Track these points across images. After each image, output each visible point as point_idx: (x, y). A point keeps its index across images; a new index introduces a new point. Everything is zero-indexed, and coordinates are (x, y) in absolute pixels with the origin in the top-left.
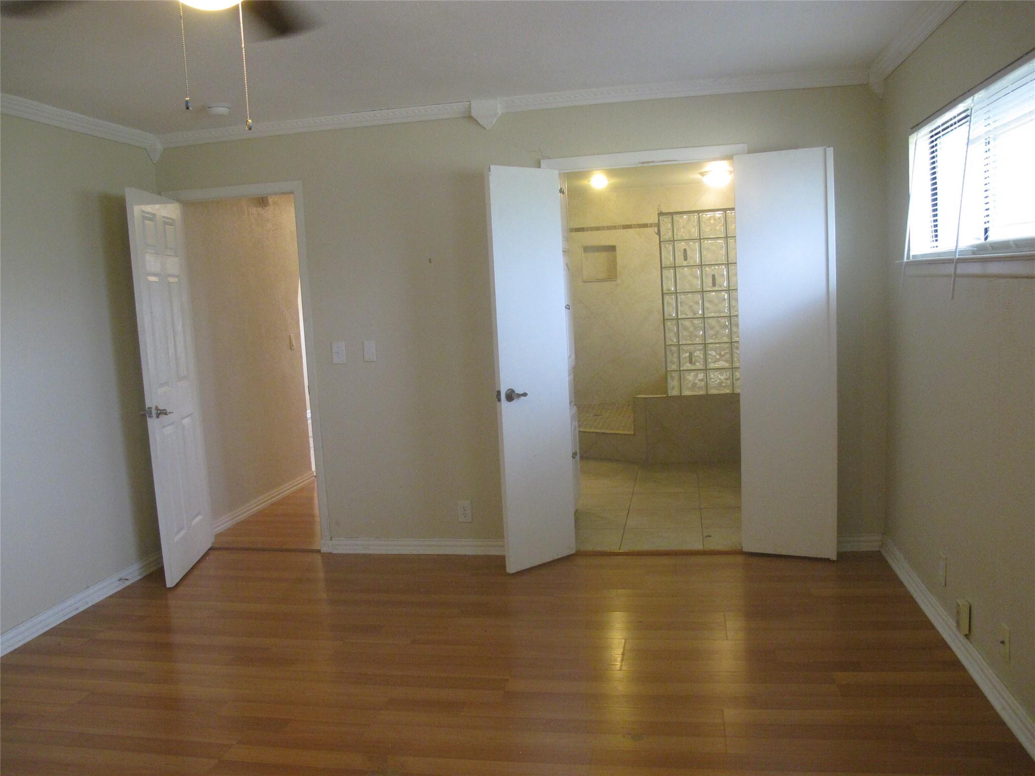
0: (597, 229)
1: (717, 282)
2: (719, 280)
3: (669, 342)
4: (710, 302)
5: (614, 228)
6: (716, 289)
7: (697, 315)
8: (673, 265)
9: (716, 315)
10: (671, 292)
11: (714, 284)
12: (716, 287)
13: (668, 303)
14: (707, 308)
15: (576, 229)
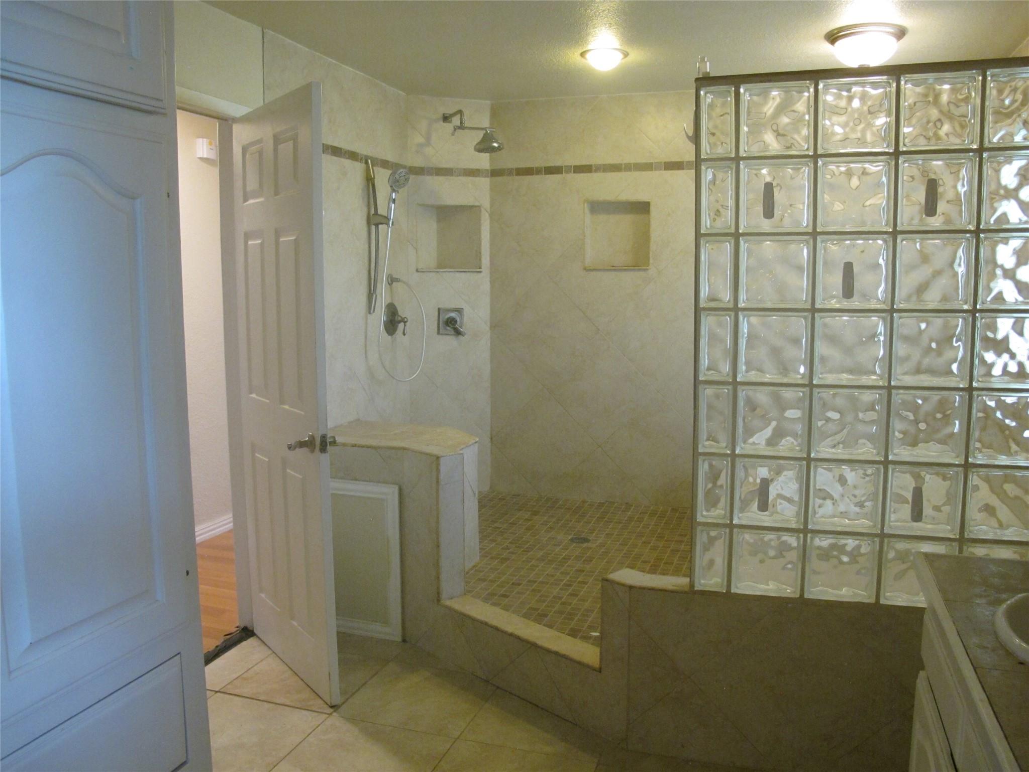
0: (615, 168)
1: (857, 285)
2: (862, 280)
3: (705, 446)
4: (833, 340)
5: (647, 167)
6: (855, 303)
7: (792, 375)
8: (733, 230)
9: (845, 378)
10: (721, 305)
11: (848, 291)
12: (855, 297)
13: (713, 337)
14: (823, 359)
15: (575, 167)
